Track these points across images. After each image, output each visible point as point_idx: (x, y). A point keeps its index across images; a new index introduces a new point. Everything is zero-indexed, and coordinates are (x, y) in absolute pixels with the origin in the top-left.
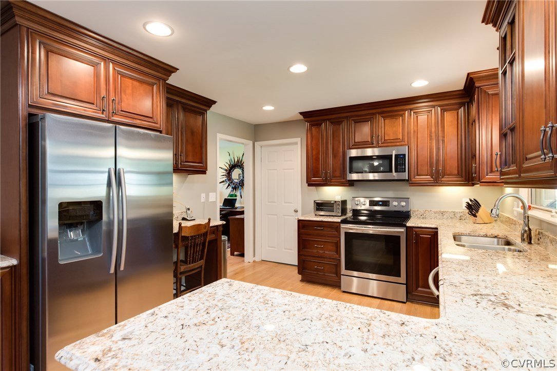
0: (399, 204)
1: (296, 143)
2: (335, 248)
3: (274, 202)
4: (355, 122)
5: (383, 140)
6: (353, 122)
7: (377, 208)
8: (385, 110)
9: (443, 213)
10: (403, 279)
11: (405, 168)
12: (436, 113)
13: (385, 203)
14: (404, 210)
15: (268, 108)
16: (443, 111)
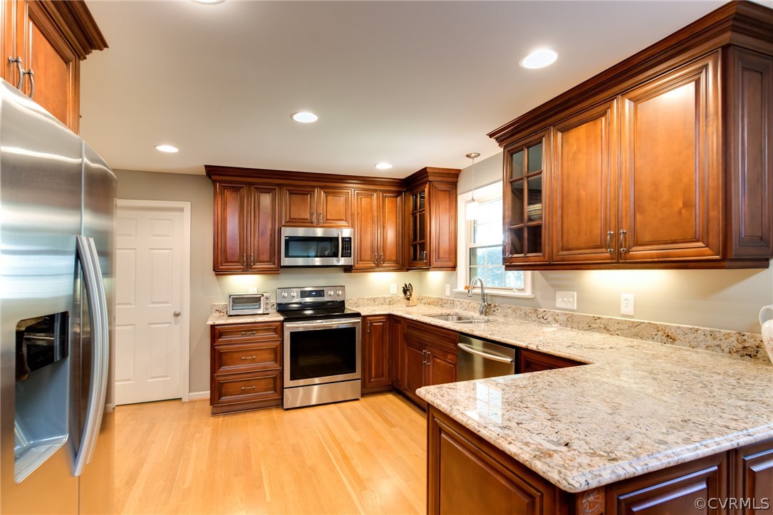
0: (335, 293)
1: (182, 210)
2: (272, 356)
3: (130, 304)
4: (290, 193)
5: (325, 219)
6: (288, 193)
7: (308, 300)
8: (328, 184)
9: (374, 300)
10: (358, 374)
11: (350, 253)
12: (378, 198)
13: (320, 293)
14: (339, 299)
15: (167, 149)
16: (384, 198)
